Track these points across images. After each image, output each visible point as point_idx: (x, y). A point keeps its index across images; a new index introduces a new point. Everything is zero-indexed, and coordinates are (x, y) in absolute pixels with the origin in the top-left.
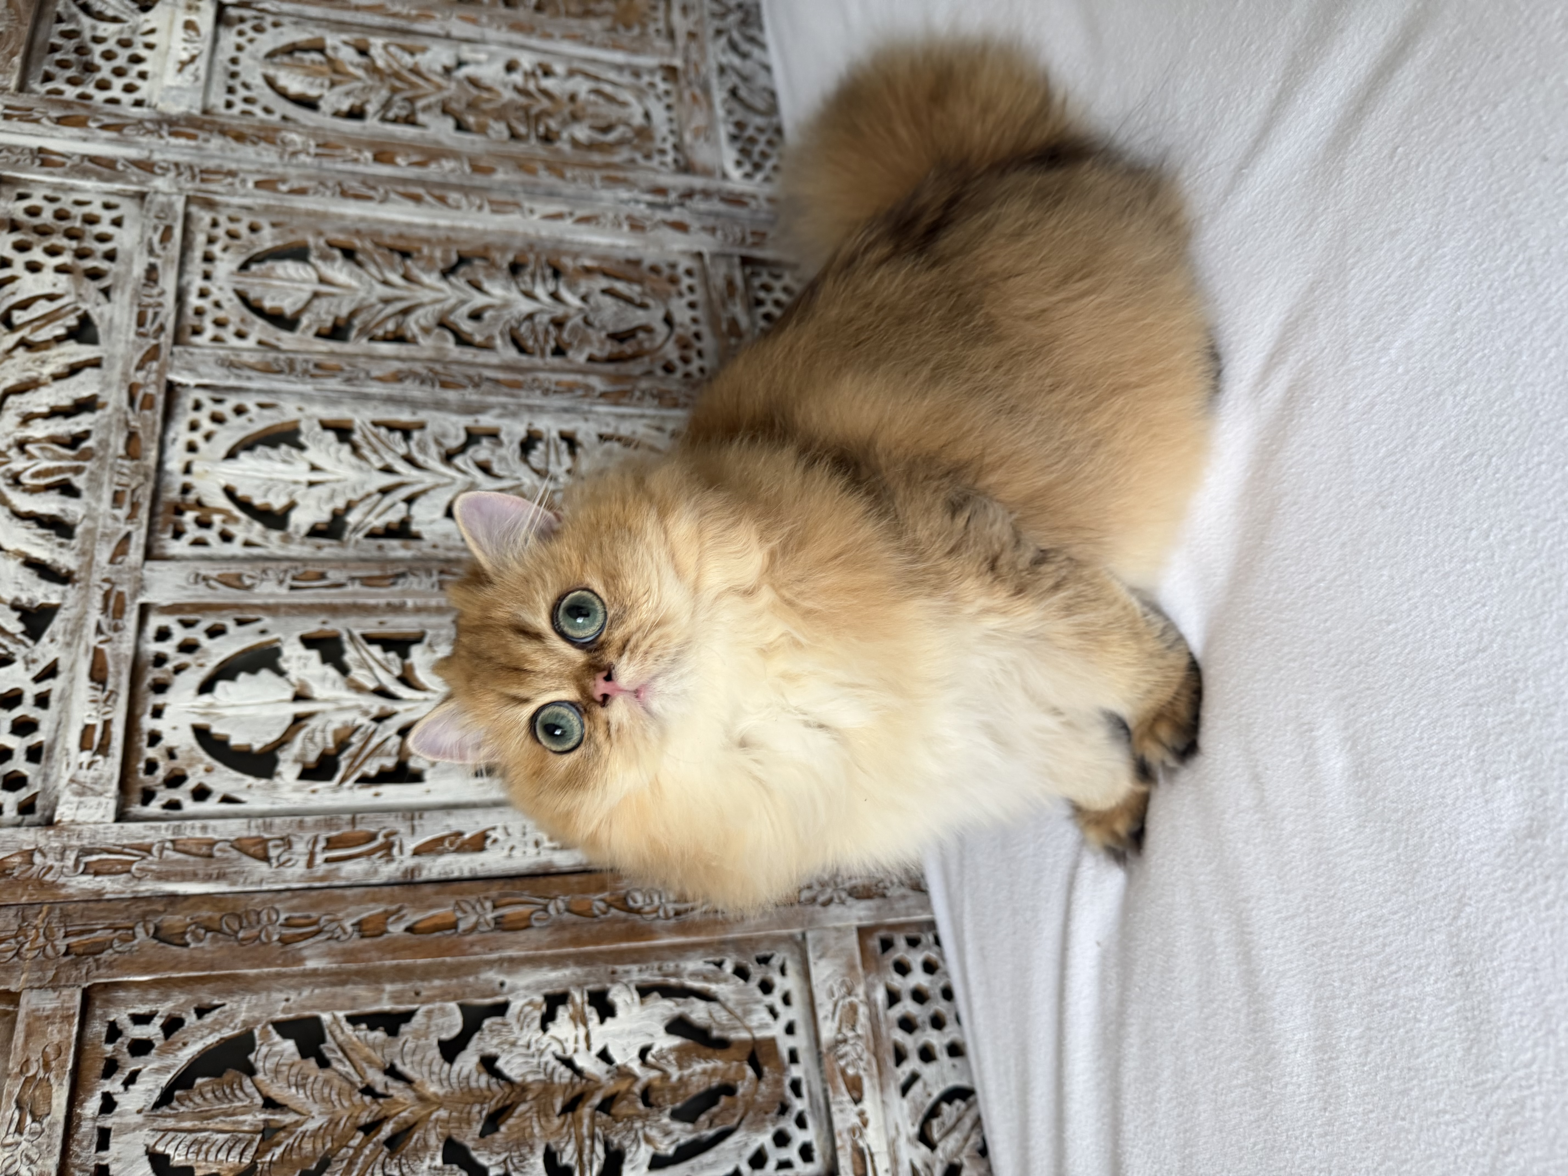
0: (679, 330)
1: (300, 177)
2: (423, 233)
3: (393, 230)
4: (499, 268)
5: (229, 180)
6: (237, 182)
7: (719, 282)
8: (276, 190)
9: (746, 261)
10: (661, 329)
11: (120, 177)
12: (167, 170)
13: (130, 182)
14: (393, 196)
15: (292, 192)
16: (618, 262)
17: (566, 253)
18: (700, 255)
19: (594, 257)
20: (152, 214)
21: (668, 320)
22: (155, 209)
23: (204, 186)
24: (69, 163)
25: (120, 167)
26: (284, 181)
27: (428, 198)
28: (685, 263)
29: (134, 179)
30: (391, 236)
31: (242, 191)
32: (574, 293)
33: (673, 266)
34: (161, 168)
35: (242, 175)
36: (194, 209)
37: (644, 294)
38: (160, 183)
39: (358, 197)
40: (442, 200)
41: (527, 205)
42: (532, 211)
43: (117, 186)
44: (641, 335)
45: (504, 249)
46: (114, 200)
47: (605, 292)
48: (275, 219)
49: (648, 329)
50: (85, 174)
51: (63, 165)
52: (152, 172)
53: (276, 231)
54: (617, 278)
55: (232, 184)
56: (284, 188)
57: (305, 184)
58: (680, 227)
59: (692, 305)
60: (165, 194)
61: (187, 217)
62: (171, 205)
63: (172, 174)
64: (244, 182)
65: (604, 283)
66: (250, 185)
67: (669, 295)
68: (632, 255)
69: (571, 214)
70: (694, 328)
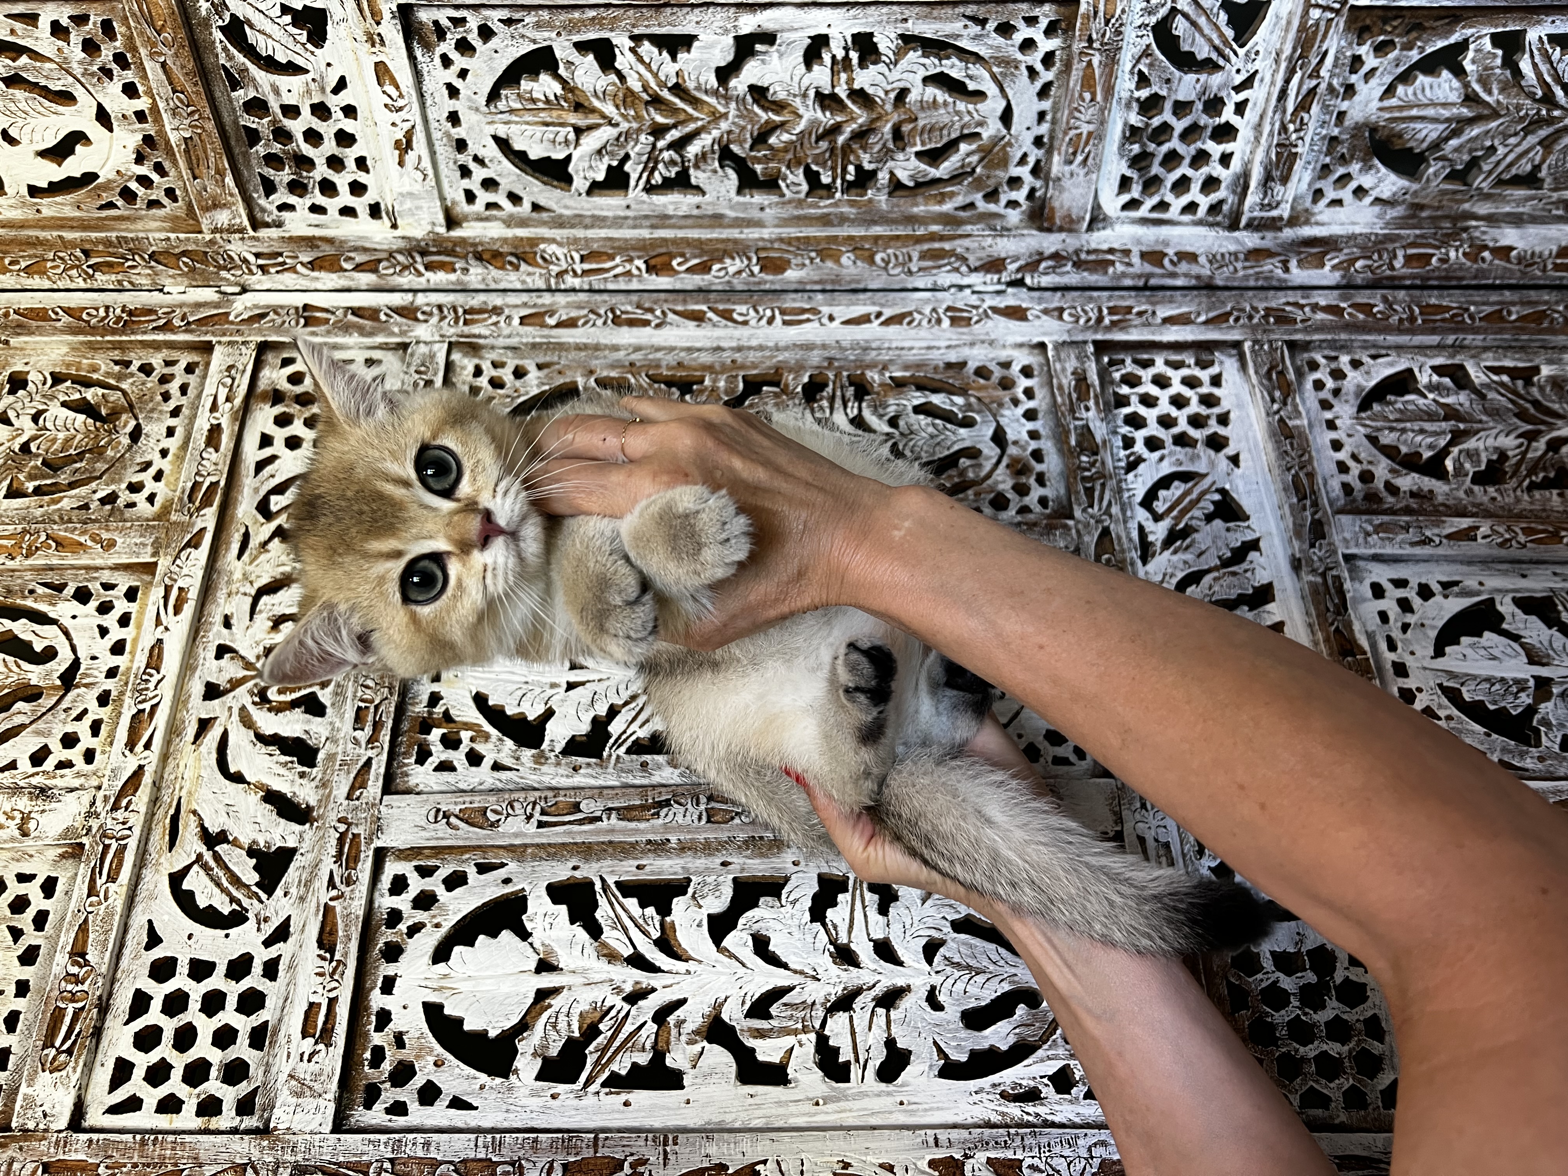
0: (1012, 450)
1: (568, 305)
2: (705, 358)
3: (670, 359)
4: (792, 395)
5: (494, 319)
6: (502, 318)
7: (1068, 381)
8: (543, 325)
9: (1101, 347)
10: (990, 451)
11: (383, 328)
12: (431, 314)
13: (393, 334)
14: (671, 316)
15: (559, 325)
16: (936, 368)
17: (872, 366)
18: (1042, 346)
19: (906, 368)
20: (413, 369)
21: (999, 438)
22: (416, 361)
23: (467, 330)
24: (333, 319)
25: (383, 317)
26: (552, 313)
27: (710, 315)
28: (1022, 359)
29: (396, 330)
30: (669, 368)
31: (506, 331)
32: (881, 416)
33: (1006, 365)
34: (423, 313)
35: (507, 312)
36: (456, 356)
37: (969, 407)
38: (422, 331)
39: (632, 323)
40: (727, 315)
41: (825, 310)
42: (831, 318)
43: (380, 339)
44: (964, 462)
45: (799, 368)
46: (376, 355)
47: (917, 410)
48: (541, 360)
49: (973, 453)
50: (346, 328)
51: (327, 321)
52: (417, 320)
53: (541, 374)
54: (935, 391)
55: (496, 324)
56: (552, 321)
57: (574, 314)
58: (1017, 313)
59: (1030, 415)
60: (425, 343)
61: (449, 366)
62: (432, 356)
63: (434, 320)
64: (509, 317)
65: (918, 398)
66: (516, 321)
67: (1001, 405)
68: (953, 357)
69: (879, 315)
70: (1033, 445)
